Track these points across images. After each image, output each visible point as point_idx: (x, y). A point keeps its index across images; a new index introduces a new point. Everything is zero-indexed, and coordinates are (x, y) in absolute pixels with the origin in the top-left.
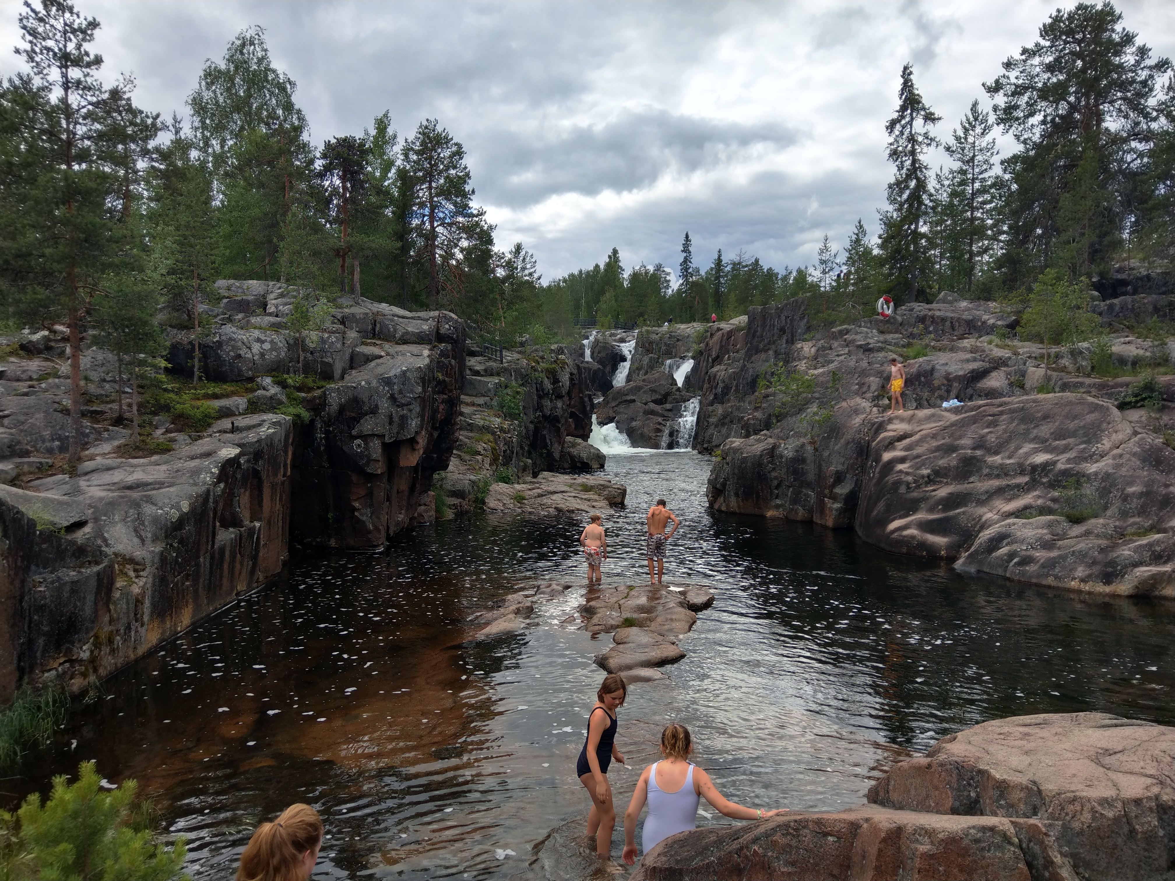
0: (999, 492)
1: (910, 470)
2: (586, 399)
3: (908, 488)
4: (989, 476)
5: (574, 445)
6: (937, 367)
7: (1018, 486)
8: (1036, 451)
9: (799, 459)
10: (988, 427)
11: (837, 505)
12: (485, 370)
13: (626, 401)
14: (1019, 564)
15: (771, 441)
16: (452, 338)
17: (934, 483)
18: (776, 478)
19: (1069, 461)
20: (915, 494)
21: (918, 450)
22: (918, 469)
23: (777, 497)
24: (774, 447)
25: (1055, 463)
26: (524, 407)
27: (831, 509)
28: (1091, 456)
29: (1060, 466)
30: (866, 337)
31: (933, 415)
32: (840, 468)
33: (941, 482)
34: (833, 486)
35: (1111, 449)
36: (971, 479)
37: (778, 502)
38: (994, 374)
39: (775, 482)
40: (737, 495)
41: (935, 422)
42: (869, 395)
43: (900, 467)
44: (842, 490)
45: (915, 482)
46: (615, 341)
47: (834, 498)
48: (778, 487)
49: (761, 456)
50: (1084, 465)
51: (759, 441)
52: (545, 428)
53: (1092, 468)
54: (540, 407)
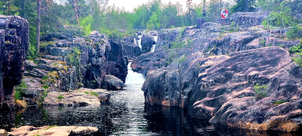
0: (236, 88)
1: (206, 80)
2: (124, 59)
3: (204, 87)
4: (234, 81)
5: (109, 78)
6: (232, 38)
7: (243, 85)
8: (253, 70)
9: (174, 78)
10: (239, 61)
11: (185, 97)
12: (63, 45)
13: (146, 60)
14: (231, 116)
15: (164, 70)
16: (17, 26)
17: (214, 85)
18: (165, 87)
19: (264, 74)
20: (206, 90)
21: (212, 72)
22: (209, 79)
23: (166, 95)
24: (165, 73)
25: (258, 75)
26: (81, 61)
27: (183, 99)
28: (272, 72)
29: (260, 76)
30: (214, 27)
31: (222, 57)
32: (187, 81)
33: (216, 85)
34: (184, 89)
35: (280, 68)
36: (227, 83)
37: (167, 97)
38: (254, 40)
39: (166, 88)
40: (151, 94)
41: (222, 60)
42: (203, 50)
43: (203, 79)
44: (187, 91)
45: (207, 85)
46: (152, 35)
47: (184, 94)
48: (167, 90)
49: (159, 77)
50: (268, 75)
51: (160, 71)
52: (93, 70)
53: (270, 76)
54: (90, 61)
